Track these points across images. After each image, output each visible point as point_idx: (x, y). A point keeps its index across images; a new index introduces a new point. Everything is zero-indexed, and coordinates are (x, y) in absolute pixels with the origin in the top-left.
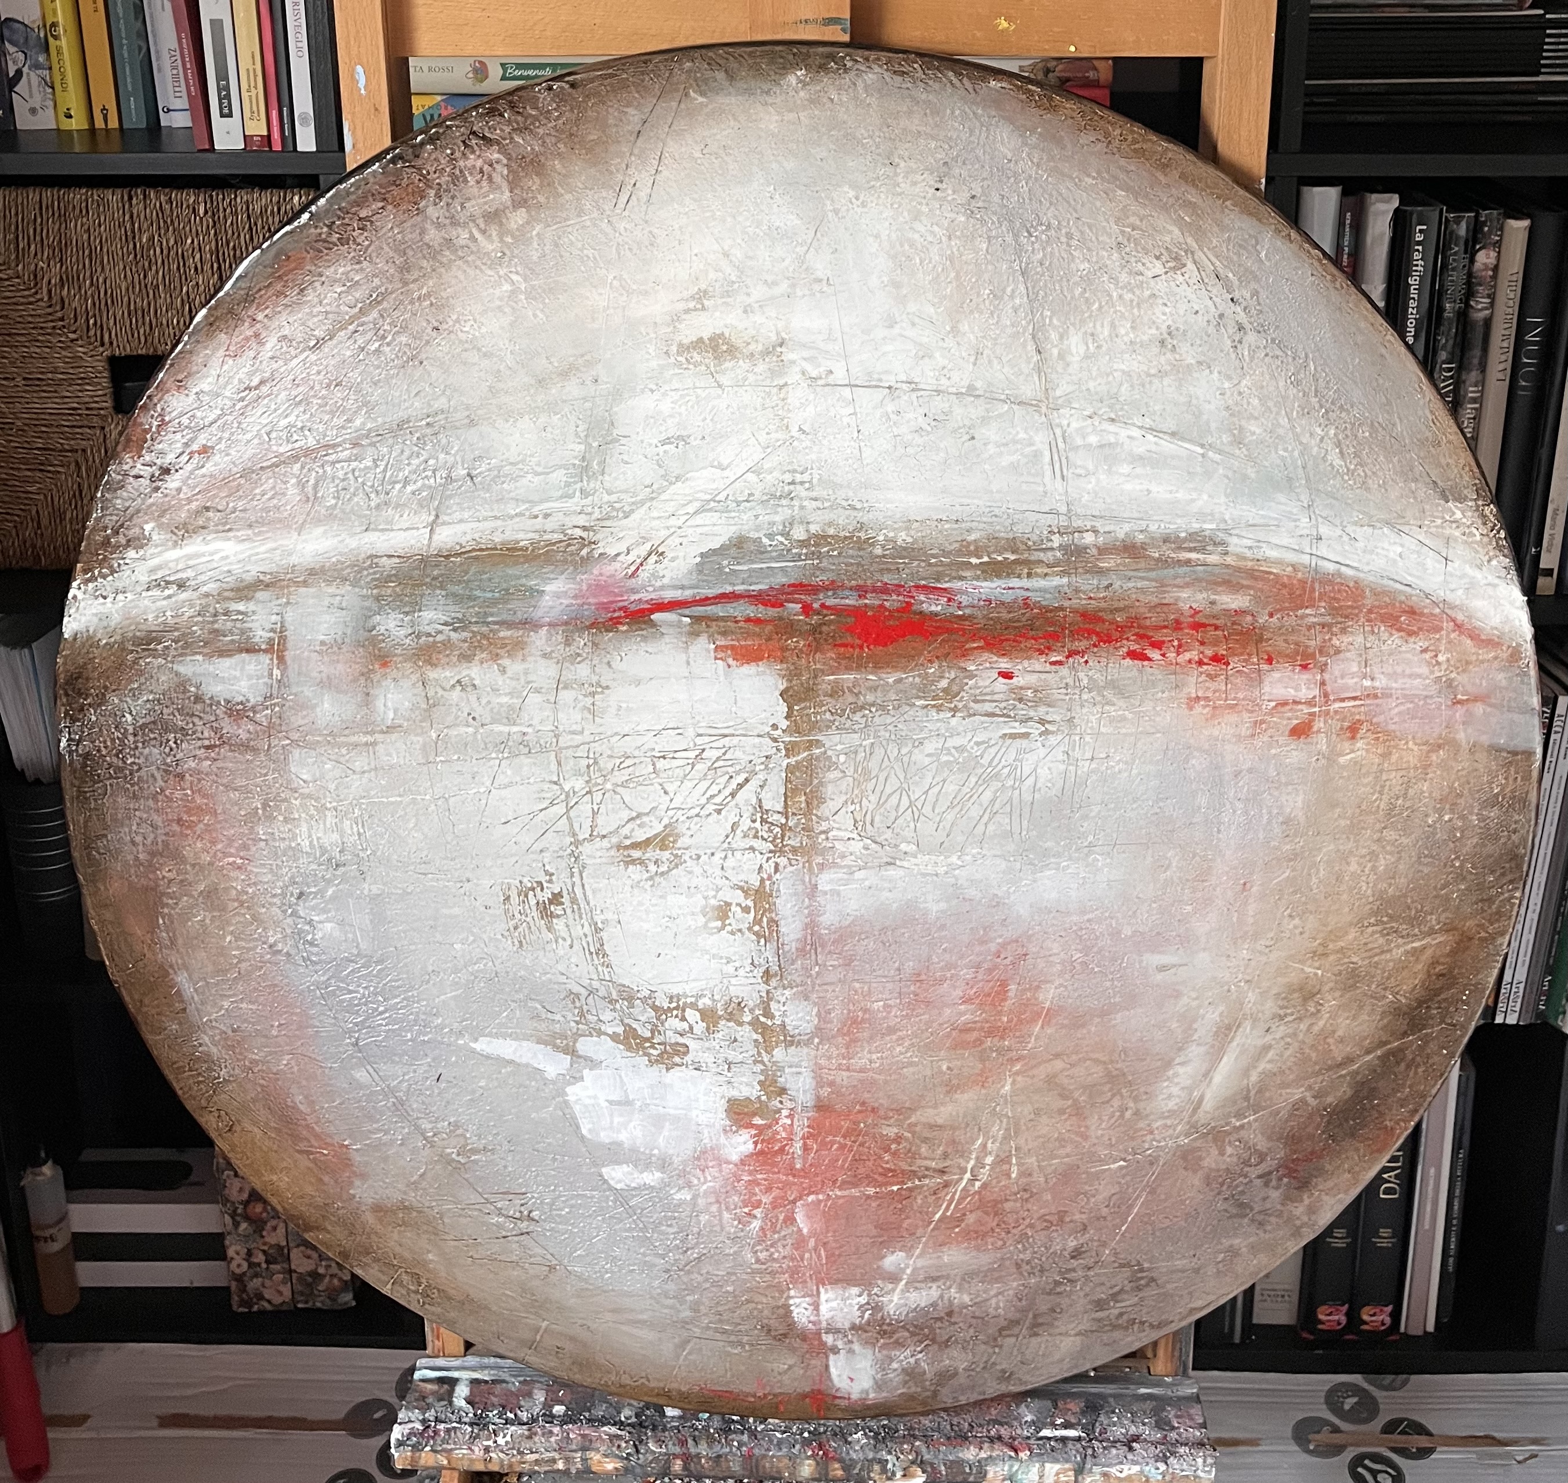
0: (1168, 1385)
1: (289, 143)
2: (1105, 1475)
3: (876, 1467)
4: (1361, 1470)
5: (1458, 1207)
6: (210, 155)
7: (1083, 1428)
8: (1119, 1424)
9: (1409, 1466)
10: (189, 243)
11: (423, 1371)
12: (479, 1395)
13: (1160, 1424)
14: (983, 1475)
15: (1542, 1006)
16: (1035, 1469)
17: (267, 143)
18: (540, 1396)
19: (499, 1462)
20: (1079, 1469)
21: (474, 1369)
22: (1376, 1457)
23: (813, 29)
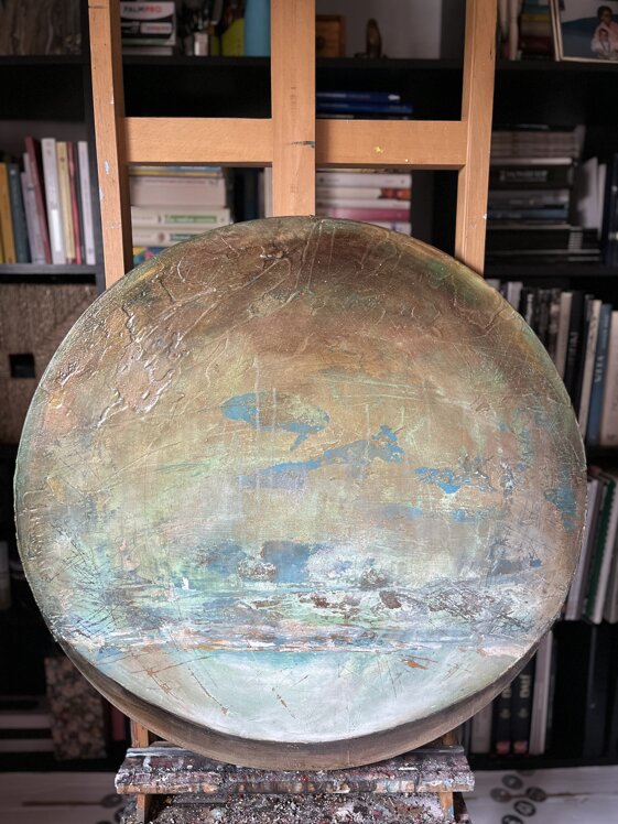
0: (450, 749)
1: (84, 261)
2: (428, 785)
3: (329, 786)
4: (519, 808)
5: (552, 699)
6: (51, 266)
7: (417, 767)
8: (432, 765)
9: (538, 805)
10: (43, 306)
11: (130, 754)
12: (155, 762)
13: (450, 764)
14: (375, 787)
15: (584, 612)
16: (397, 784)
17: (74, 261)
18: (181, 762)
19: (163, 789)
20: (417, 784)
21: (152, 752)
22: (525, 802)
23: (299, 147)
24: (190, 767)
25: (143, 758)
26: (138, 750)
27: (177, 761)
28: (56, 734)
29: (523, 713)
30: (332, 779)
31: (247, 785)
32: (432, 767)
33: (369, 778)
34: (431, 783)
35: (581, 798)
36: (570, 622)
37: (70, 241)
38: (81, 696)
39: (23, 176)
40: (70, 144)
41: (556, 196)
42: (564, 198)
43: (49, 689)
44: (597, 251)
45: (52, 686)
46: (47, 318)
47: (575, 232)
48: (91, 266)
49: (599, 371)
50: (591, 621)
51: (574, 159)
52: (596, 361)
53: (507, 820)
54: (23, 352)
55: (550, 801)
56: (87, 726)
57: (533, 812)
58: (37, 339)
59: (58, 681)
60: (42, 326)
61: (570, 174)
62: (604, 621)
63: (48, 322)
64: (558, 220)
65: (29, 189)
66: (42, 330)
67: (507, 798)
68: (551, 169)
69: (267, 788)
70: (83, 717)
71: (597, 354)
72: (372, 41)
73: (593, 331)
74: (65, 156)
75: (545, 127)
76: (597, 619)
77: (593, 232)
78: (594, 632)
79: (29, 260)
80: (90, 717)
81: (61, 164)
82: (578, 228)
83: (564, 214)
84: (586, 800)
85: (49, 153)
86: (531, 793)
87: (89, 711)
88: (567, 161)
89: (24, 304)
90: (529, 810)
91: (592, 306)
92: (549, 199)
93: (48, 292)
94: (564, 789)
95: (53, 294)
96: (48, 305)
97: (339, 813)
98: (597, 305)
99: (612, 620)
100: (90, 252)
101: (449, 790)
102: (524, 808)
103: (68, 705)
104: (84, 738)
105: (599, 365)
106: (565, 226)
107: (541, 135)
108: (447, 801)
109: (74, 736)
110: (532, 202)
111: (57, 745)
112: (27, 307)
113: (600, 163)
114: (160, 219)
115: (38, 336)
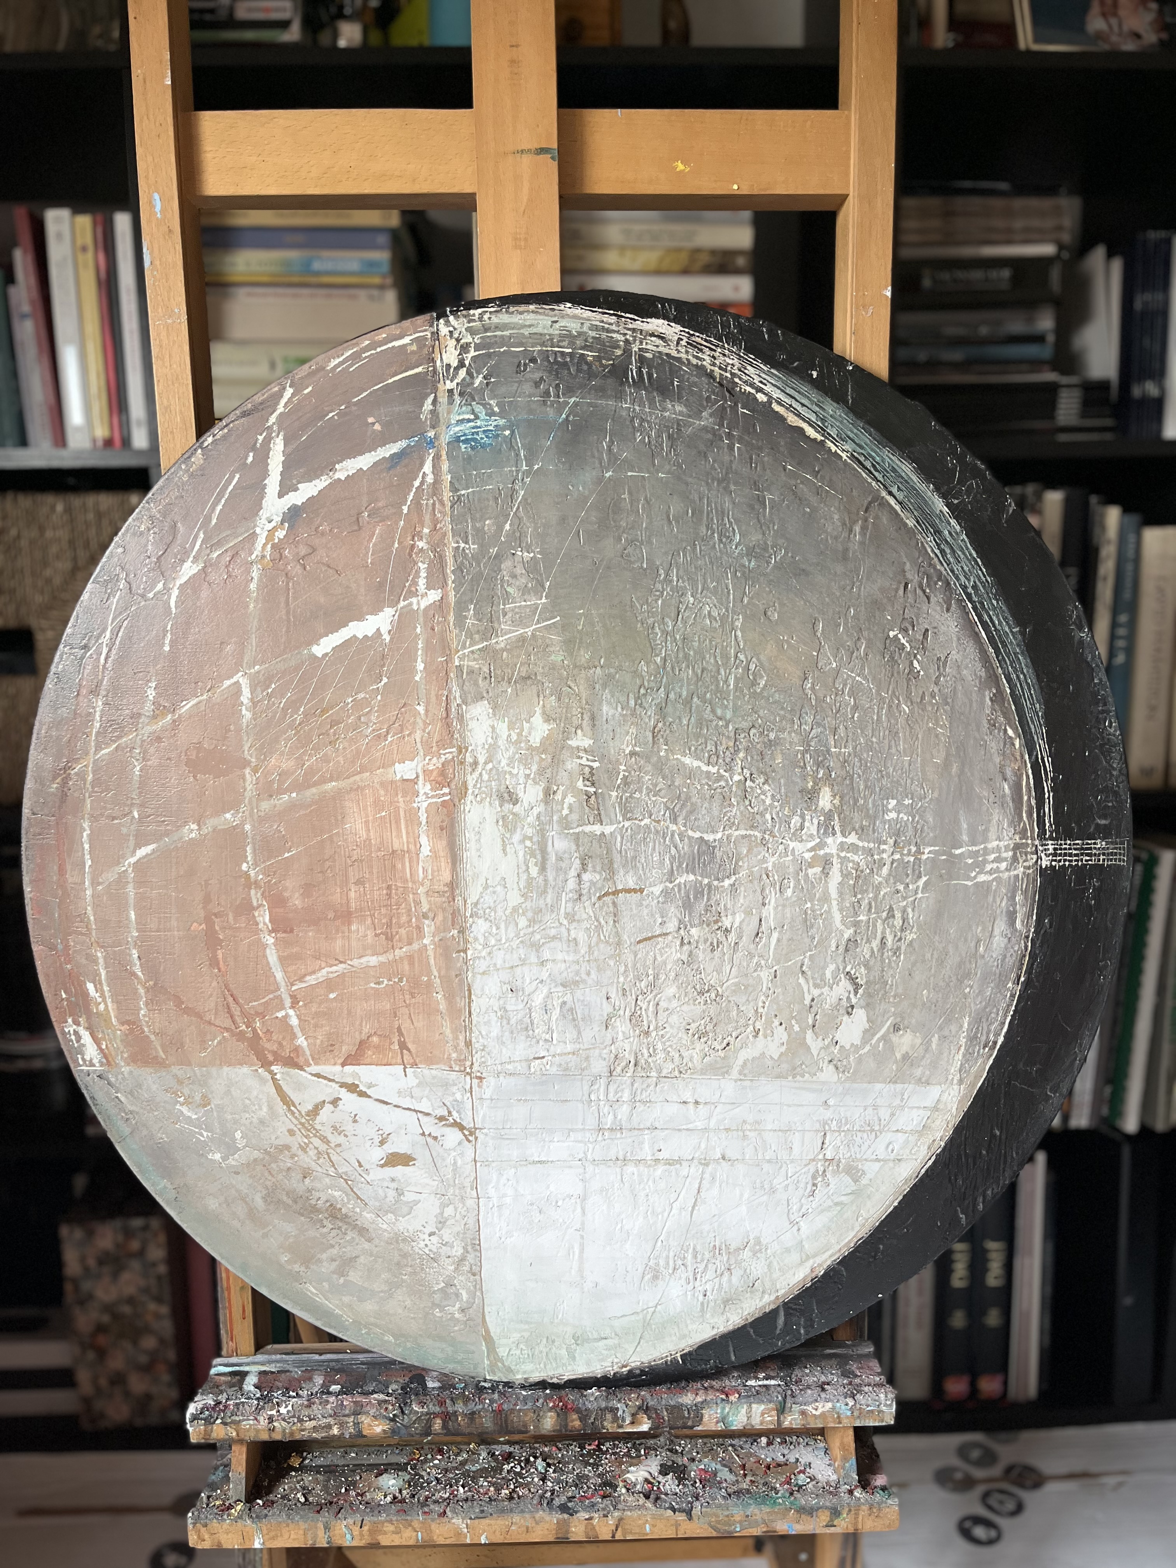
0: (847, 1346)
1: (126, 442)
2: (803, 1413)
3: (609, 1416)
4: (992, 1501)
5: (1049, 1289)
6: (63, 453)
7: (782, 1379)
8: (811, 1375)
9: (1027, 1496)
10: (49, 534)
11: (219, 1368)
12: (266, 1382)
13: (845, 1374)
14: (699, 1418)
15: (1105, 1111)
16: (743, 1410)
17: (108, 443)
18: (319, 1380)
19: (282, 1430)
20: (782, 1410)
21: (262, 1364)
22: (1002, 1492)
23: (526, 159)
24: (335, 1388)
25: (243, 1375)
26: (234, 1360)
27: (310, 1379)
28: (83, 1376)
29: (993, 1318)
30: (614, 1403)
31: (447, 1417)
32: (811, 1380)
33: (688, 1399)
34: (809, 1408)
35: (1111, 1481)
36: (1079, 1132)
37: (100, 406)
38: (131, 1301)
39: (12, 291)
40: (99, 217)
41: (1030, 320)
42: (1046, 323)
43: (68, 1287)
44: (1109, 422)
45: (75, 1282)
46: (57, 557)
47: (1068, 386)
48: (140, 452)
49: (1121, 643)
50: (1118, 1131)
51: (1061, 247)
52: (1114, 625)
53: (967, 1524)
54: (12, 623)
55: (1051, 1488)
56: (143, 1359)
57: (1019, 1509)
58: (39, 599)
59: (86, 1269)
60: (48, 572)
61: (1055, 275)
62: (1145, 1131)
63: (59, 565)
64: (1036, 364)
65: (24, 316)
66: (48, 581)
67: (967, 1484)
68: (1019, 265)
69: (487, 1422)
70: (135, 1342)
71: (1115, 611)
72: (673, 25)
73: (1107, 567)
74: (88, 240)
75: (1003, 186)
76: (1131, 1124)
77: (1103, 386)
78: (1126, 1152)
79: (23, 441)
80: (149, 1343)
81: (80, 257)
82: (1073, 380)
83: (1046, 351)
84: (1120, 1485)
85: (59, 236)
86: (1014, 1473)
87: (147, 1330)
88: (1047, 249)
89: (13, 532)
90: (1010, 1506)
91: (1103, 516)
92: (1016, 325)
93: (60, 508)
94: (1077, 1466)
95: (68, 510)
96: (60, 533)
97: (631, 1477)
98: (1113, 516)
99: (1160, 1126)
100: (139, 423)
101: (846, 1422)
102: (1001, 1502)
103: (106, 1319)
104: (138, 1384)
105: (1122, 632)
106: (1050, 376)
107: (997, 203)
108: (843, 1447)
109: (118, 1380)
110: (984, 331)
111: (87, 1401)
112: (19, 537)
113: (1110, 255)
114: (273, 365)
115: (42, 592)
